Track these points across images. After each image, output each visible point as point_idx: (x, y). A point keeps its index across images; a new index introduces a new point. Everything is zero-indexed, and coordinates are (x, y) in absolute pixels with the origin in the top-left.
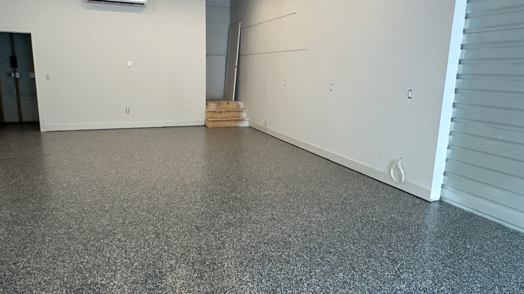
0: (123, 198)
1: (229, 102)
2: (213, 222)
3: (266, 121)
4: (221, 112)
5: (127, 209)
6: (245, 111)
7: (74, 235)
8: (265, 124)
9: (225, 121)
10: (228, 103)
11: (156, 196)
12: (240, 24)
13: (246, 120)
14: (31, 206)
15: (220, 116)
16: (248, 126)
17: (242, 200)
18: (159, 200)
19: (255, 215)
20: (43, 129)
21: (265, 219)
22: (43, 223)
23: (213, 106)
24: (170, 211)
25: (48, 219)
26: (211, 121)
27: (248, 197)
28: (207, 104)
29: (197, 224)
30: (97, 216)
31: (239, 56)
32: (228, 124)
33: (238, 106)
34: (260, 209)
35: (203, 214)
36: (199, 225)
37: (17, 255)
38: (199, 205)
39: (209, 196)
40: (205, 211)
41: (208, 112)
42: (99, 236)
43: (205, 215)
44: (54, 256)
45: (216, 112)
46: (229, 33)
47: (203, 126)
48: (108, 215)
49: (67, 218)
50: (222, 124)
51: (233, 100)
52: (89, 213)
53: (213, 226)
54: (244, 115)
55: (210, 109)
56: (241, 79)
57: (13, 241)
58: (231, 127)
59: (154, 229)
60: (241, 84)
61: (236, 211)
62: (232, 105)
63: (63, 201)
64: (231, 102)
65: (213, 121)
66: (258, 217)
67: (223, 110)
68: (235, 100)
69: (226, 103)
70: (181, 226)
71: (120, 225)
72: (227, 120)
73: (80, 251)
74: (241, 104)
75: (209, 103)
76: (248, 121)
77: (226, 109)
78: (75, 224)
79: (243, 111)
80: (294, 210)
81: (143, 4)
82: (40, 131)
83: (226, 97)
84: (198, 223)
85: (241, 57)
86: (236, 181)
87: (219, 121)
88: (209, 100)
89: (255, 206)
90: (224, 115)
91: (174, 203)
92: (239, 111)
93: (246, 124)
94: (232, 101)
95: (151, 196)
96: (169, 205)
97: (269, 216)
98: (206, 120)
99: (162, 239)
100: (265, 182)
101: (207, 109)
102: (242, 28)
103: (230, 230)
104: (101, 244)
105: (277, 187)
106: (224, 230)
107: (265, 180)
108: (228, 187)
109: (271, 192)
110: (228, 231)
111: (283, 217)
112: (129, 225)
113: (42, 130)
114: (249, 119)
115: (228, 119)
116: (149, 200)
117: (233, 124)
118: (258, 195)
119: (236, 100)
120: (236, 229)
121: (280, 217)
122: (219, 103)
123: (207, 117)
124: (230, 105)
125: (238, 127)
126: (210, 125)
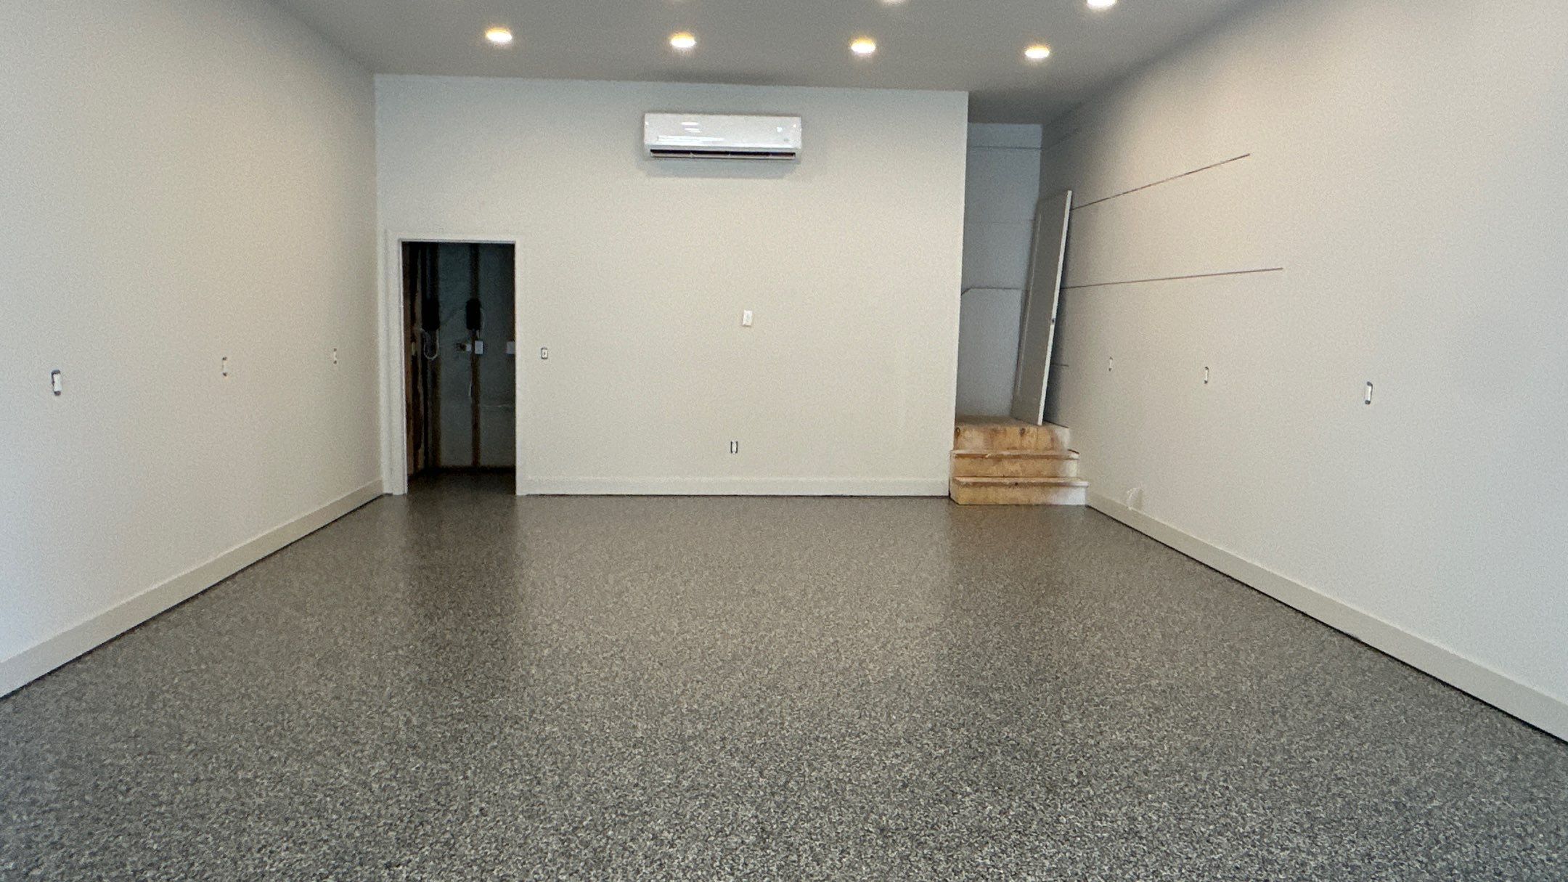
0: (686, 706)
1: (1026, 429)
2: (933, 819)
3: (1141, 492)
4: (998, 459)
5: (692, 743)
6: (1075, 456)
7: (543, 804)
8: (1139, 502)
9: (1010, 486)
10: (1023, 433)
11: (778, 710)
12: (1070, 193)
13: (1078, 487)
14: (456, 703)
15: (994, 470)
16: (1083, 503)
17: (1036, 756)
18: (782, 724)
19: (1071, 813)
20: (523, 487)
21: (1104, 829)
22: (474, 758)
23: (975, 440)
24: (810, 765)
25: (489, 746)
26: (967, 485)
27: (1054, 745)
28: (957, 433)
29: (884, 818)
30: (610, 754)
31: (1062, 289)
33: (1054, 440)
34: (1092, 793)
35: (905, 786)
36: (890, 821)
37: (401, 843)
38: (897, 756)
39: (932, 729)
40: (914, 778)
41: (959, 456)
42: (605, 818)
43: (913, 792)
44: (484, 861)
45: (983, 457)
46: (1035, 220)
47: (942, 497)
48: (639, 753)
49: (535, 752)
50: (1001, 496)
51: (1040, 422)
52: (593, 741)
53: (933, 832)
54: (1072, 469)
55: (963, 448)
56: (1066, 357)
57: (399, 801)
58: (1029, 506)
59: (756, 817)
60: (1065, 373)
61: (1011, 790)
62: (1036, 437)
63: (533, 699)
64: (1032, 429)
65: (975, 484)
66: (1083, 820)
67: (1006, 453)
68: (1044, 420)
69: (1017, 430)
70: (835, 818)
71: (664, 790)
72: (1016, 484)
73: (550, 855)
74: (1064, 435)
75: (965, 430)
76: (1083, 490)
77: (1015, 448)
78: (550, 771)
79: (1069, 458)
80: (1210, 810)
81: (792, 154)
82: (515, 493)
83: (1019, 414)
84: (885, 815)
85: (1069, 292)
86: (1024, 688)
87: (993, 485)
88: (964, 418)
89: (1076, 781)
90: (1008, 467)
91: (825, 738)
92: (1056, 456)
93: (1076, 498)
94: (1035, 424)
95: (761, 711)
96: (810, 745)
97: (1119, 823)
98: (954, 480)
99: (773, 854)
100: (1118, 698)
101: (956, 448)
102: (1075, 205)
103: (984, 853)
104: (607, 844)
105: (1159, 721)
106: (965, 851)
107: (1119, 693)
108: (996, 703)
109: (1137, 737)
110: (976, 856)
111: (1168, 832)
112: (688, 795)
113: (521, 490)
114: (1085, 483)
115: (1021, 480)
116: (757, 721)
117: (1036, 497)
118: (1092, 742)
119: (1048, 421)
120: (1003, 852)
121: (1158, 829)
122: (995, 431)
123: (956, 472)
124: (1027, 438)
125: (1051, 505)
126: (964, 496)
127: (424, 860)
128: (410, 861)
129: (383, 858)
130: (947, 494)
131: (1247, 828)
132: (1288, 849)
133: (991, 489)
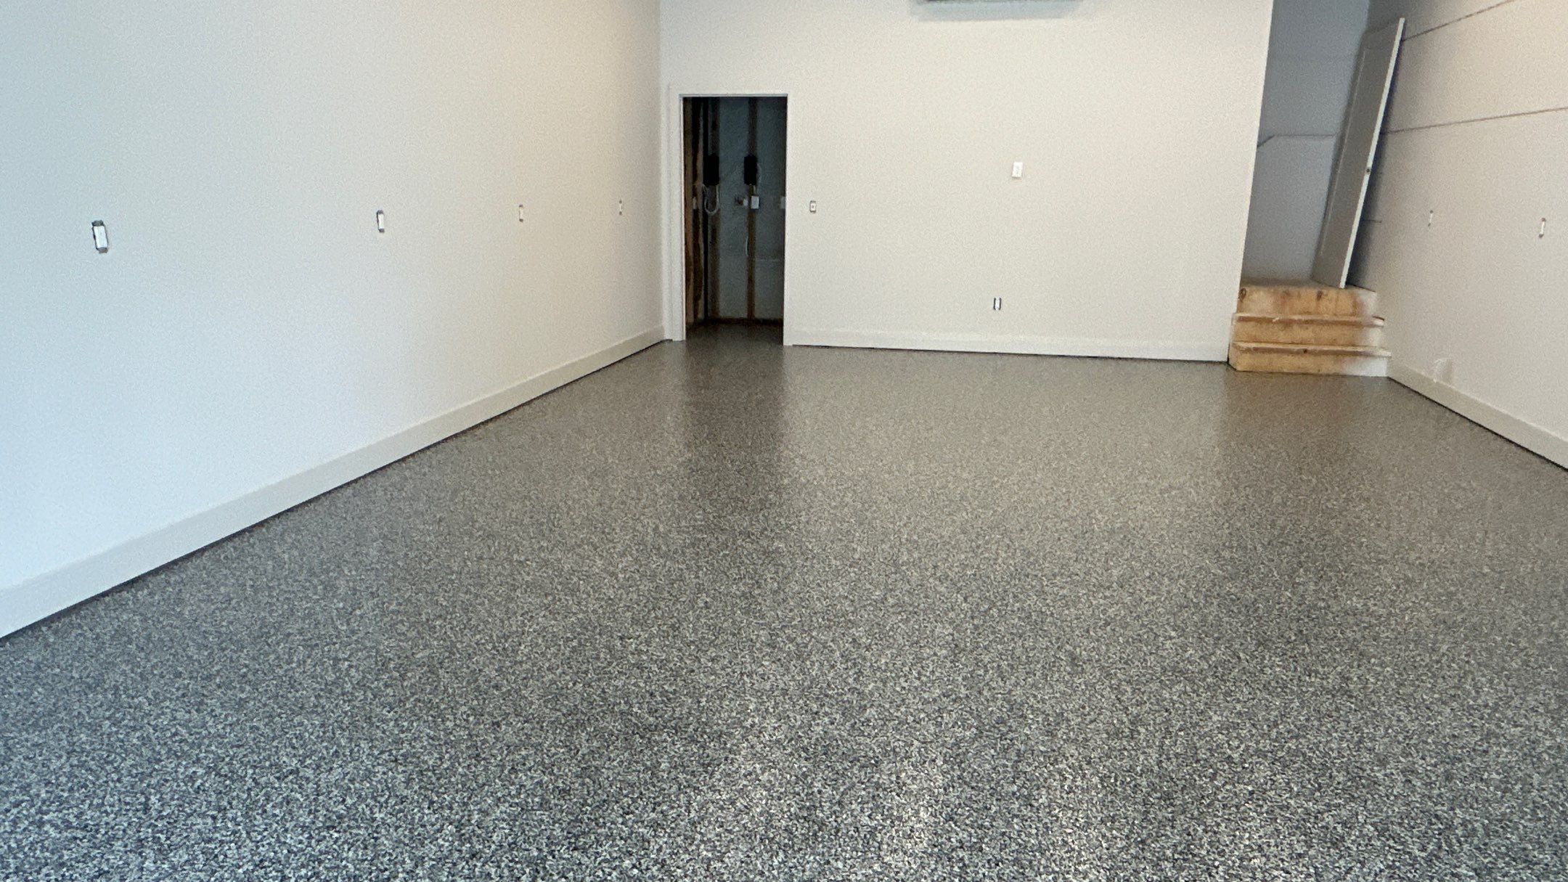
1: (1325, 291)
2: (1129, 655)
3: (1450, 364)
4: (1287, 324)
6: (1379, 322)
7: (760, 604)
8: (1447, 374)
9: (1298, 353)
10: (1319, 296)
13: (1379, 357)
15: (1283, 336)
16: (1383, 374)
19: (1279, 666)
21: (1311, 684)
23: (1262, 302)
26: (1248, 350)
28: (1242, 294)
29: (1078, 650)
32: (1308, 364)
33: (1357, 306)
34: (1307, 650)
36: (1083, 652)
37: (635, 621)
41: (1242, 320)
42: (812, 621)
43: (1114, 630)
45: (1269, 321)
47: (1221, 363)
50: (1288, 363)
51: (1343, 284)
53: (1124, 666)
54: (1375, 338)
55: (1250, 311)
56: (1379, 214)
58: (1317, 376)
60: (1376, 229)
61: (1219, 639)
62: (1337, 301)
64: (1332, 293)
65: (1256, 350)
66: (1289, 673)
67: (1296, 317)
68: (1348, 283)
72: (1305, 351)
74: (1370, 300)
75: (1252, 292)
76: (1385, 361)
77: (1309, 313)
79: (1373, 326)
80: (1440, 680)
82: (782, 344)
84: (1080, 647)
87: (1278, 351)
88: (1250, 280)
89: (1293, 638)
90: (1299, 333)
92: (1357, 324)
93: (1377, 369)
94: (1336, 287)
97: (1330, 681)
98: (1233, 346)
101: (1240, 309)
111: (1384, 695)
113: (787, 340)
114: (1389, 354)
115: (1310, 348)
117: (1328, 366)
119: (1351, 282)
121: (1373, 691)
122: (1288, 294)
123: (1237, 336)
124: (1324, 302)
125: (1344, 376)
126: (1243, 363)
127: (652, 636)
128: (640, 636)
129: (620, 631)
130: (1226, 360)
131: (1480, 701)
132: (1521, 726)
133: (1274, 356)
